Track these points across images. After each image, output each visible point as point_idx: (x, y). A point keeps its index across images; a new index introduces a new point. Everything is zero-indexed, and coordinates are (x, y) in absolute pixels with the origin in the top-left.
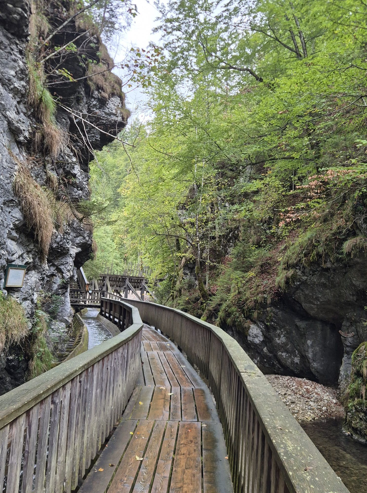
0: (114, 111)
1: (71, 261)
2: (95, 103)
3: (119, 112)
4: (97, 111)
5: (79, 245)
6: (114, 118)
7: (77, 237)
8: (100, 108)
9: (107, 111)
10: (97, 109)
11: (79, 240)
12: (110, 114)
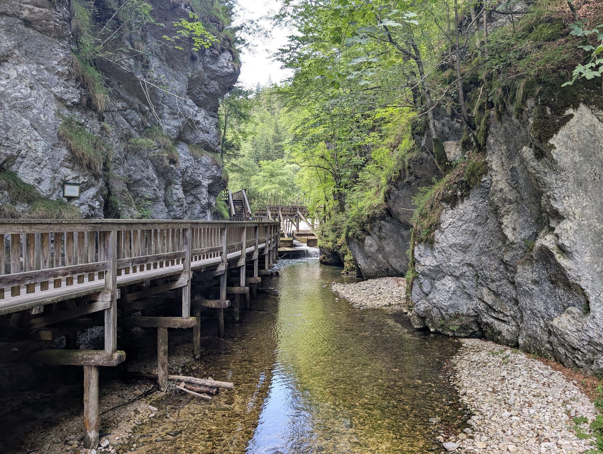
0: (225, 64)
1: (204, 190)
2: (207, 60)
3: (230, 64)
4: (212, 66)
5: (209, 178)
6: (226, 70)
7: (207, 171)
8: (213, 64)
9: (219, 65)
10: (211, 65)
11: (208, 174)
12: (223, 67)
